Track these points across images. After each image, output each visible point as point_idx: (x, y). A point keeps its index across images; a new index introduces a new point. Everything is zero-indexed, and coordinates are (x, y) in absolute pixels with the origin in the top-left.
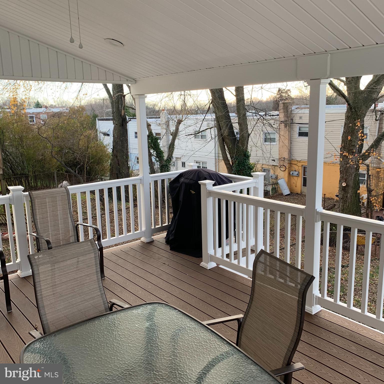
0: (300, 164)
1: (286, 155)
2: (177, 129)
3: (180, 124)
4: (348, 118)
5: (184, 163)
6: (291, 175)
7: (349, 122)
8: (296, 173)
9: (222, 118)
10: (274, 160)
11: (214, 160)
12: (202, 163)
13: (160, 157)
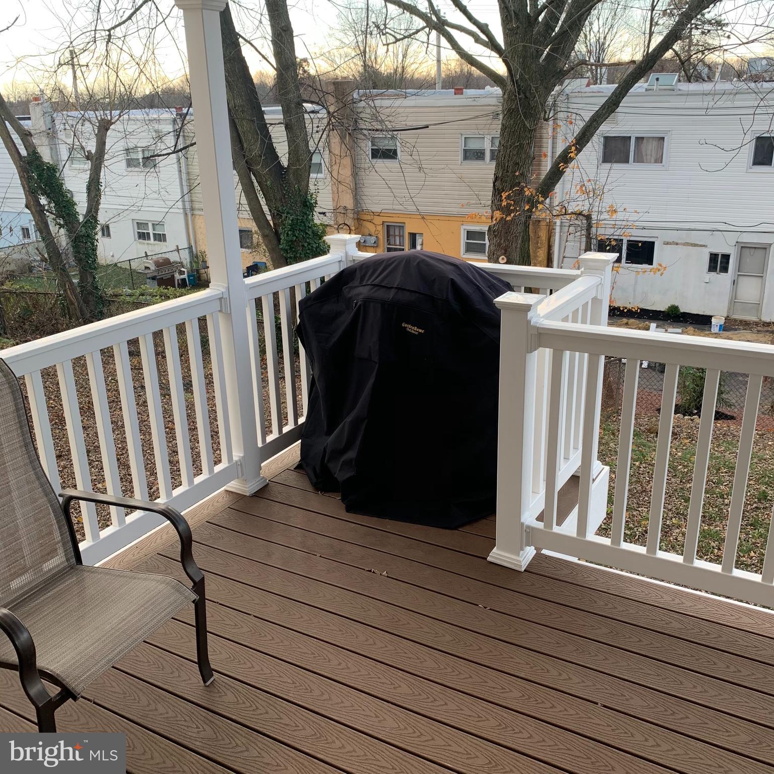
0: (378, 220)
1: (347, 201)
2: (101, 144)
3: (107, 130)
4: (511, 113)
5: (108, 227)
6: (362, 244)
7: (512, 122)
8: (373, 239)
9: (243, 111)
10: (324, 213)
11: (182, 217)
12: (153, 224)
13: (68, 214)
